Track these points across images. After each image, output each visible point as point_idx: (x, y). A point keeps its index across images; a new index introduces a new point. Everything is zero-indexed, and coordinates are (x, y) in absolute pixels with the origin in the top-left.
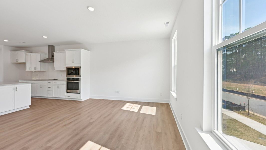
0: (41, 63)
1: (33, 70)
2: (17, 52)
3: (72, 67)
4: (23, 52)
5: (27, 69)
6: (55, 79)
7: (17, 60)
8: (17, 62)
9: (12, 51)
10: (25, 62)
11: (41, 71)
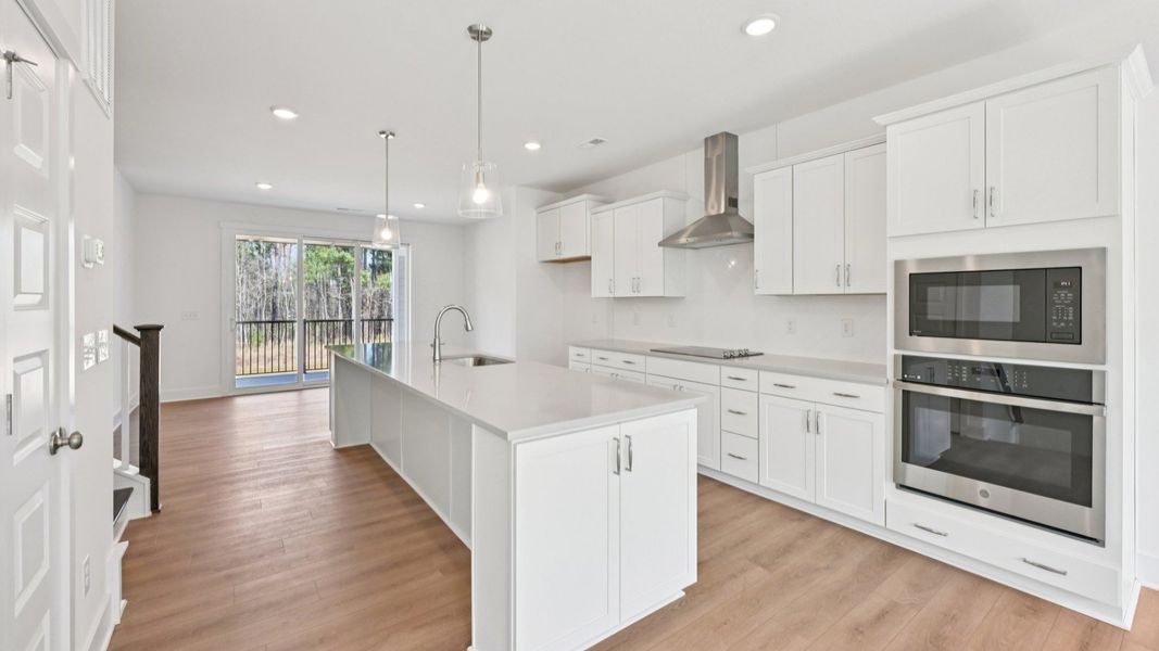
0: (667, 249)
1: (625, 291)
2: (557, 211)
3: (960, 259)
4: (580, 205)
5: (599, 289)
6: (752, 350)
7: (558, 246)
8: (557, 258)
9: (539, 207)
10: (589, 255)
11: (667, 295)
